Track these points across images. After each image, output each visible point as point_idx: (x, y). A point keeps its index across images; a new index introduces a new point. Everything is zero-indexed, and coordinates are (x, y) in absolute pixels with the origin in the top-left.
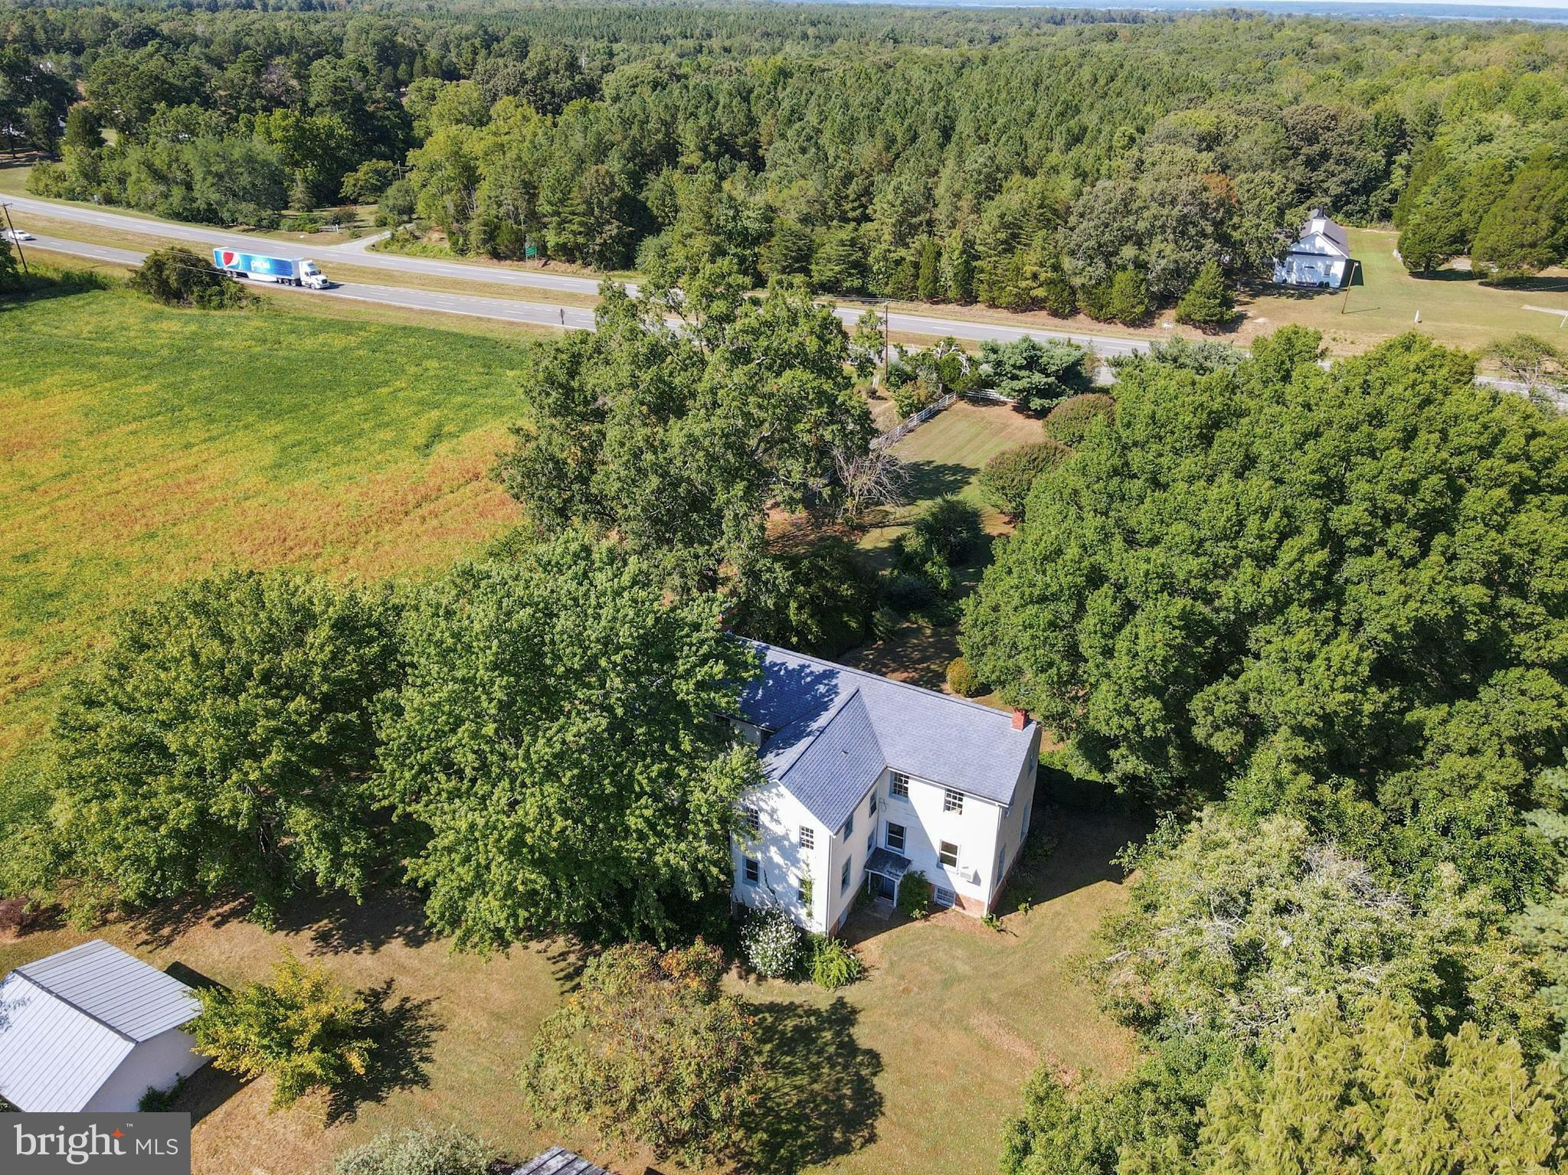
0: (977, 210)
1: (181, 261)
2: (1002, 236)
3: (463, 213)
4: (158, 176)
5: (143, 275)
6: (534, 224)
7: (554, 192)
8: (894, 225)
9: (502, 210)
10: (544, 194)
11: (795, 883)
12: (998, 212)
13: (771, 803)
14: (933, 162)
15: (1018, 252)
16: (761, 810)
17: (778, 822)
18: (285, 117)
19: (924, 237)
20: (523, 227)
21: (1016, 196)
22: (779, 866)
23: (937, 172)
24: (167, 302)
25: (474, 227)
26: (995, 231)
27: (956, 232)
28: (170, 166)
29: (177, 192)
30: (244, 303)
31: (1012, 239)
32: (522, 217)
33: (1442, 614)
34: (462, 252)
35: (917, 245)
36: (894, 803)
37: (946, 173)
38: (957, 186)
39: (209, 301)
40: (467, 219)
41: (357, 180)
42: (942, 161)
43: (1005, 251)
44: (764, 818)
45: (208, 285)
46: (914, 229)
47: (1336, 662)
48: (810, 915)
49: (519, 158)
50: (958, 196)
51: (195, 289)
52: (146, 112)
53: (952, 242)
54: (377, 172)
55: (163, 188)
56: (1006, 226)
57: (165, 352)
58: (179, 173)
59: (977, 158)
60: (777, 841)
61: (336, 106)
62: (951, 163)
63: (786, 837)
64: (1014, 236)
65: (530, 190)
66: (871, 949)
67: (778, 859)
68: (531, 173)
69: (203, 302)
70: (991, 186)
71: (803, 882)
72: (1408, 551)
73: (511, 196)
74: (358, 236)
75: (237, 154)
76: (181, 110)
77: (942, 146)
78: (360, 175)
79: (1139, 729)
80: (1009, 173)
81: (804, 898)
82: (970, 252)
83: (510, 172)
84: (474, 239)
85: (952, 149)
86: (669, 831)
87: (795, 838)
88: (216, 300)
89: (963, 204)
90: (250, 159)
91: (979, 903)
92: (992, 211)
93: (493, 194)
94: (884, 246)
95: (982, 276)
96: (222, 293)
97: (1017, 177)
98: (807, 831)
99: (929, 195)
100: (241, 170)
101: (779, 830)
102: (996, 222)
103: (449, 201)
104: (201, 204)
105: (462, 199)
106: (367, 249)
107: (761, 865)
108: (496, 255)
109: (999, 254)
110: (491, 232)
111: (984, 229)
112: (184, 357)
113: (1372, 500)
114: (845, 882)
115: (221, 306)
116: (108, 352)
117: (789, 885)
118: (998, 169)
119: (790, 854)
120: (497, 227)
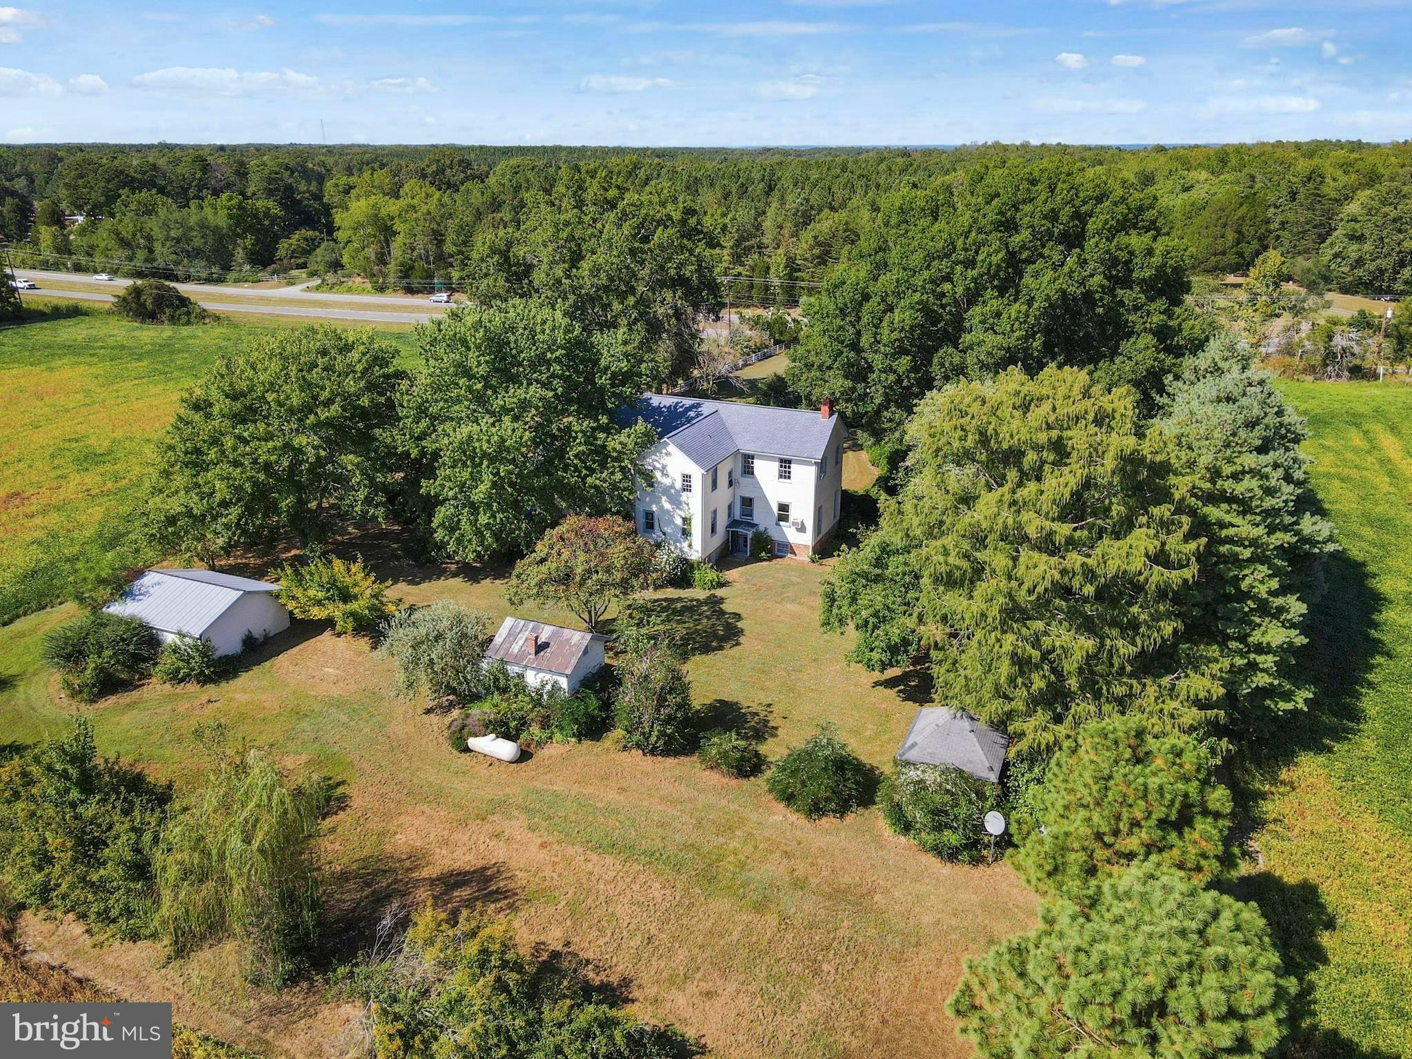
0: (795, 235)
1: (157, 288)
2: (816, 251)
3: (382, 259)
4: (124, 243)
5: (124, 299)
6: (441, 264)
7: (458, 235)
8: (732, 248)
9: (415, 254)
10: (450, 237)
11: (679, 521)
12: (813, 233)
13: (662, 461)
14: (761, 205)
15: (830, 265)
16: (655, 468)
17: (667, 475)
18: (231, 199)
19: (756, 256)
20: (432, 266)
21: (825, 224)
22: (668, 511)
23: (764, 213)
24: (143, 322)
25: (392, 267)
26: (811, 248)
27: (781, 251)
28: (134, 235)
29: (141, 255)
30: (207, 321)
31: (824, 256)
32: (431, 258)
33: (1078, 292)
34: (381, 289)
35: (751, 262)
36: (745, 481)
37: (771, 212)
38: (779, 220)
39: (179, 319)
40: (385, 264)
41: (291, 245)
42: (768, 204)
43: (819, 264)
44: (658, 474)
45: (178, 307)
46: (748, 250)
47: (1013, 316)
48: (690, 546)
49: (429, 213)
50: (781, 227)
51: (167, 310)
52: (112, 198)
53: (777, 260)
54: (306, 239)
55: (128, 253)
56: (819, 244)
57: (150, 347)
58: (142, 241)
59: (794, 200)
60: (667, 491)
61: (270, 193)
62: (774, 205)
63: (672, 486)
64: (827, 253)
65: (438, 238)
66: (732, 574)
67: (667, 506)
68: (439, 225)
69: (173, 320)
70: (805, 218)
71: (685, 520)
72: (1057, 257)
73: (422, 243)
74: (293, 284)
75: (193, 221)
76: (144, 195)
77: (768, 194)
78: (293, 241)
79: (899, 381)
80: (821, 210)
81: (686, 533)
82: (792, 267)
83: (422, 222)
84: (392, 279)
85: (776, 195)
86: (595, 466)
87: (678, 485)
88: (184, 318)
89: (786, 232)
90: (203, 225)
91: (806, 546)
92: (807, 236)
93: (408, 241)
94: (725, 265)
95: (803, 284)
96: (188, 313)
97: (826, 211)
98: (687, 478)
99: (758, 227)
100: (195, 233)
101: (667, 481)
102: (811, 242)
103: (371, 252)
104: (160, 263)
105: (382, 248)
106: (303, 290)
107: (656, 515)
108: (410, 290)
109: (816, 266)
110: (406, 271)
111: (803, 247)
112: (165, 349)
113: (1032, 226)
114: (713, 530)
115: (188, 323)
116: (102, 347)
117: (676, 525)
118: (812, 208)
119: (676, 502)
120: (412, 268)
